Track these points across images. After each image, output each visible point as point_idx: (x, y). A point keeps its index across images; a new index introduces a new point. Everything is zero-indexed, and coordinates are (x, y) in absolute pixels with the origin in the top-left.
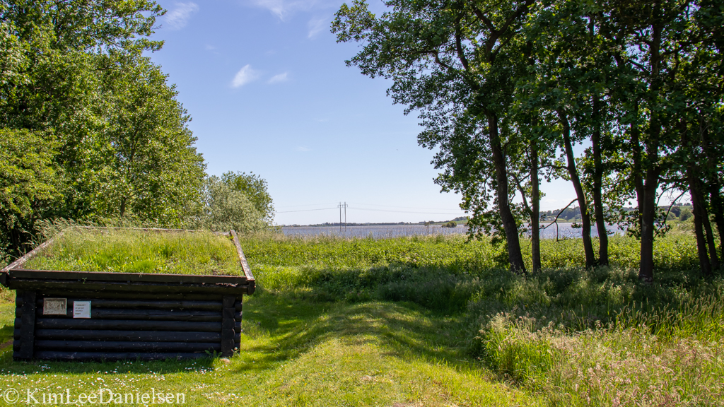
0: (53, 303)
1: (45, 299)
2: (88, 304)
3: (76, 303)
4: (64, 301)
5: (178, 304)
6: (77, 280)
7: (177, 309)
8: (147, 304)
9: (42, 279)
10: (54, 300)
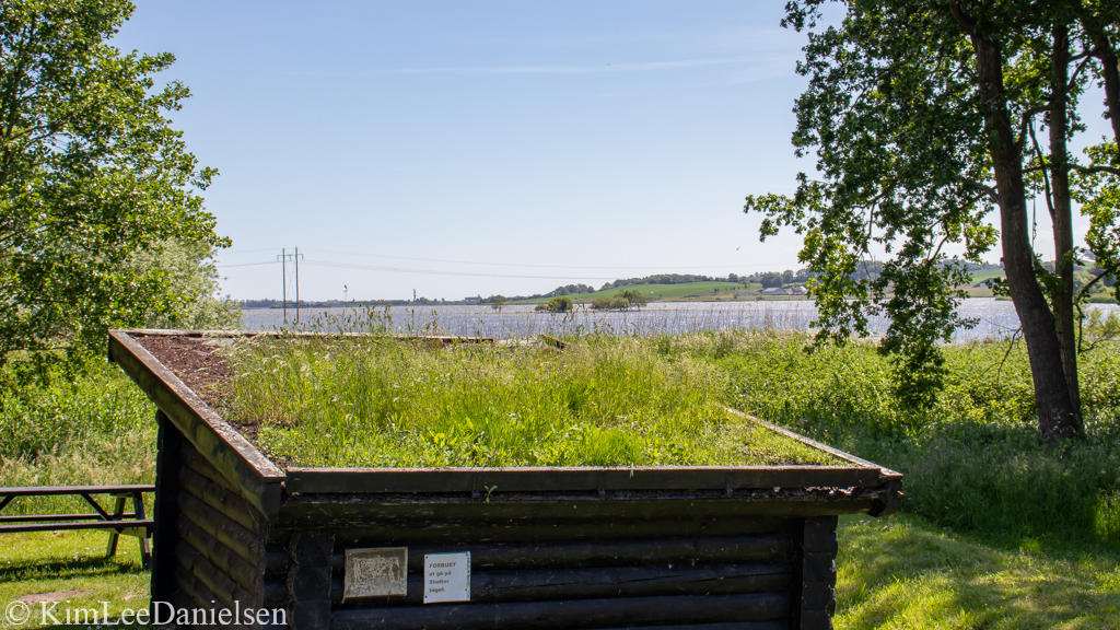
0: (370, 562)
1: (349, 552)
2: (461, 561)
3: (431, 561)
4: (401, 554)
5: (689, 547)
6: (468, 494)
7: (682, 563)
8: (613, 551)
9: (374, 495)
10: (373, 555)
